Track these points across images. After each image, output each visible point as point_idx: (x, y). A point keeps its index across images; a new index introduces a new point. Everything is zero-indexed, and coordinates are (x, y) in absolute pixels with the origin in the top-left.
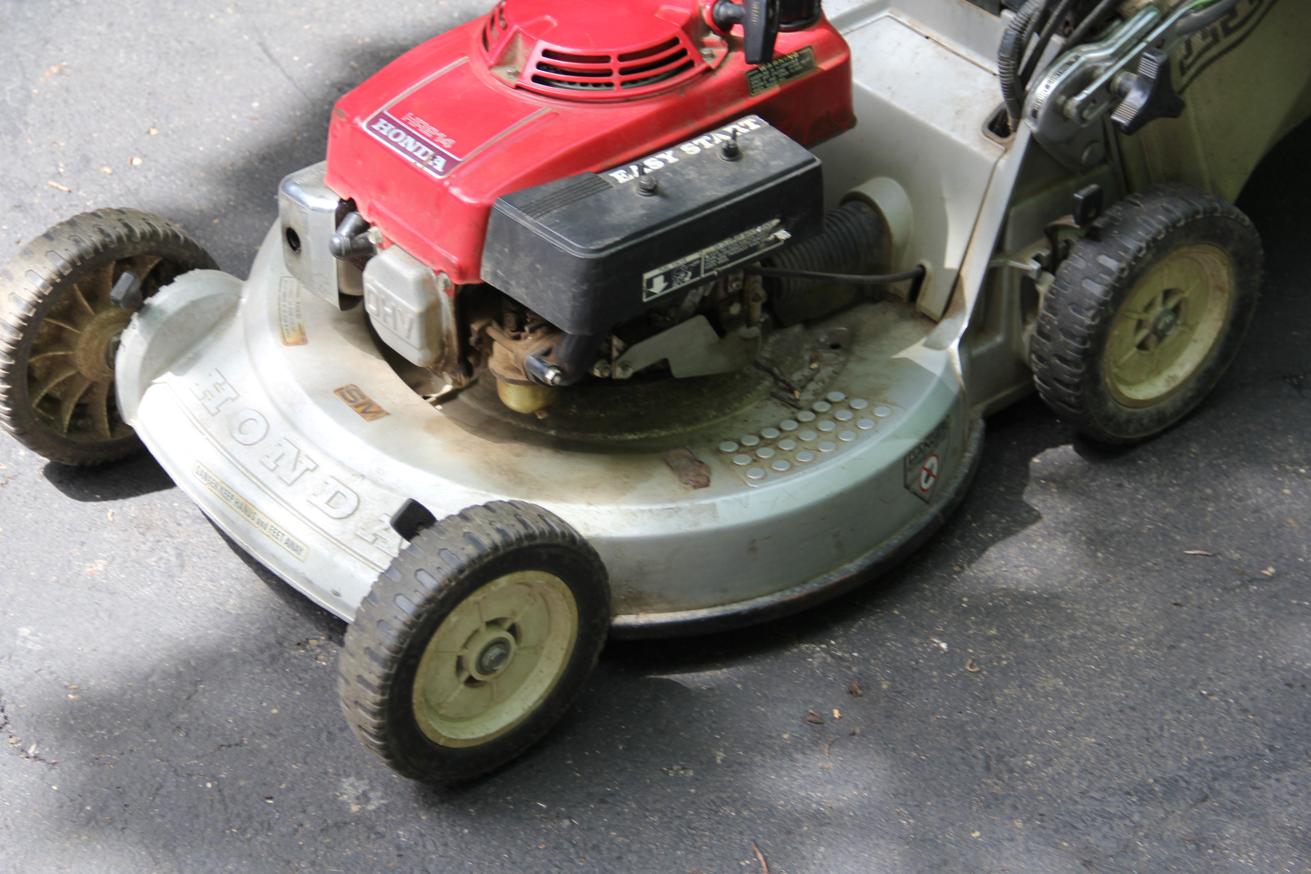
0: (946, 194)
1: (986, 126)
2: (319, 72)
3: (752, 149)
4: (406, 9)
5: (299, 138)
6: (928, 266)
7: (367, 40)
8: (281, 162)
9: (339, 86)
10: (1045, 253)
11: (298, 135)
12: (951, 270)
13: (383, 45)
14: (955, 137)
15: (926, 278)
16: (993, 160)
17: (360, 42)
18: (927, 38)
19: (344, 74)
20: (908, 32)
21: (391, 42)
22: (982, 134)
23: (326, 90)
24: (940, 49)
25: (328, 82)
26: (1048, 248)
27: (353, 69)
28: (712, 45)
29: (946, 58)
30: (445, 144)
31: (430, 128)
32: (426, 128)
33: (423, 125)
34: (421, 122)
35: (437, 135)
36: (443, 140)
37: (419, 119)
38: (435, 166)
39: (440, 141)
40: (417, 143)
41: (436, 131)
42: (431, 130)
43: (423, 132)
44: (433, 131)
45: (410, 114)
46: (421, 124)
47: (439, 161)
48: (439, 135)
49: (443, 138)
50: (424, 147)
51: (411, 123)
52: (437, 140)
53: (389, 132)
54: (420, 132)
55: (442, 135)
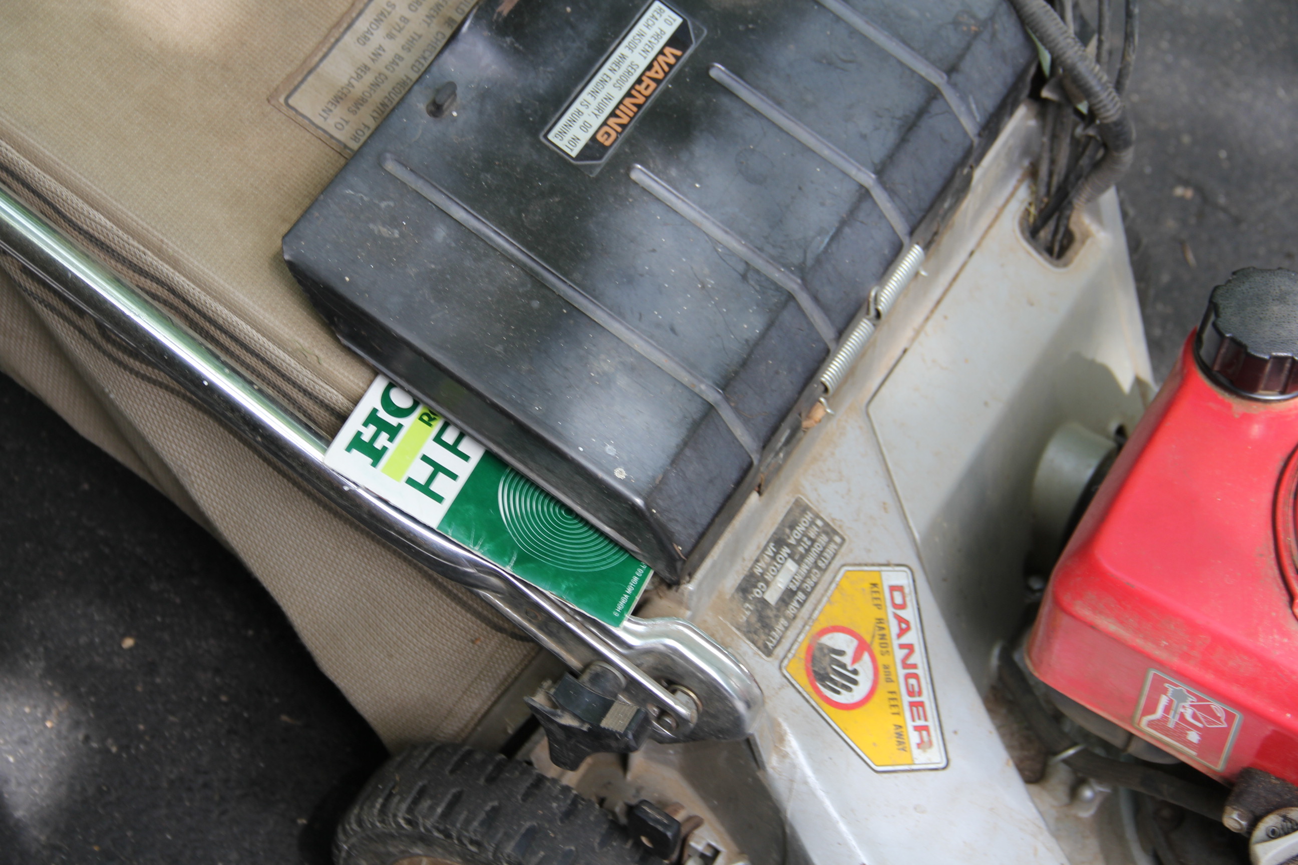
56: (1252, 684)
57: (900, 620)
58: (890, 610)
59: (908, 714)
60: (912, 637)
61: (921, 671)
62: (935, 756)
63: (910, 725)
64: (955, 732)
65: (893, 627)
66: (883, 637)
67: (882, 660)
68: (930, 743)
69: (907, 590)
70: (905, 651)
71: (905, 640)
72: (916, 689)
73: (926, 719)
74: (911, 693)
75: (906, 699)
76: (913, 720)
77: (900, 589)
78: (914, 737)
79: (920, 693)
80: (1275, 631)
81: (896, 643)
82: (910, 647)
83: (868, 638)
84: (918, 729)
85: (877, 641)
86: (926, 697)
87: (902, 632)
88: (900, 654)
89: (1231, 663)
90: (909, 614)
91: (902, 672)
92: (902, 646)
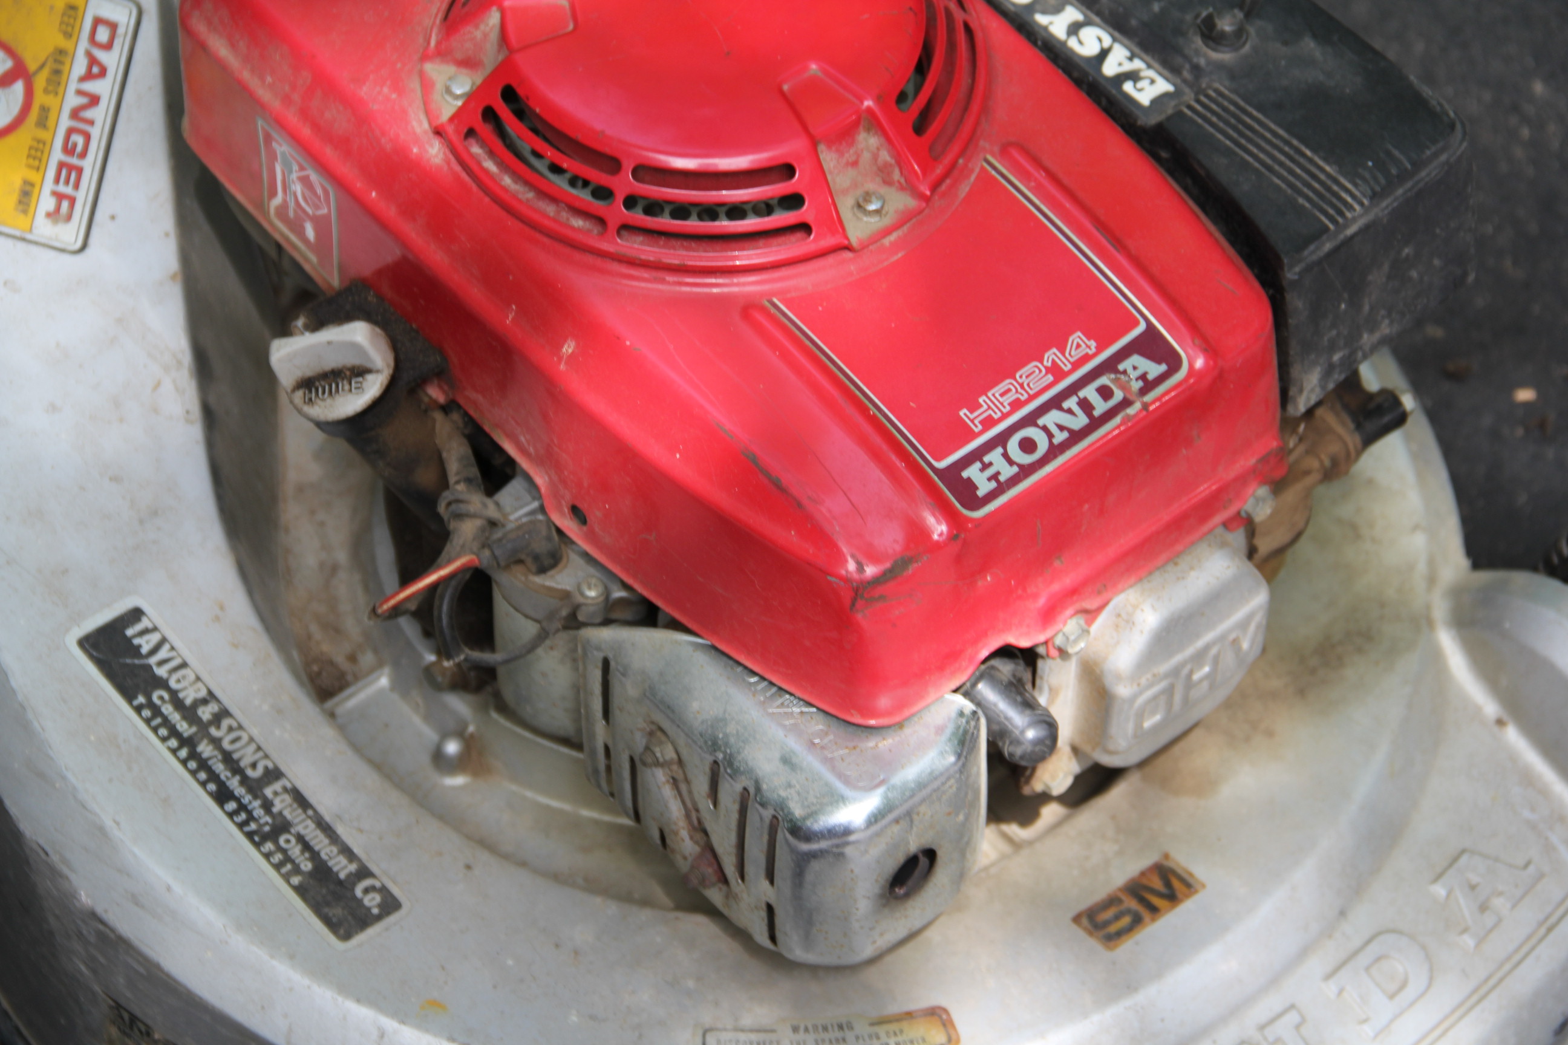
30: (1083, 350)
31: (1021, 377)
32: (1022, 386)
33: (1009, 390)
34: (997, 395)
35: (1049, 364)
36: (1067, 354)
37: (984, 398)
38: (1150, 377)
39: (1072, 360)
40: (1066, 405)
41: (1037, 367)
42: (1027, 377)
43: (1031, 392)
44: (1034, 372)
45: (965, 414)
46: (1002, 395)
47: (1135, 368)
48: (1048, 361)
49: (1063, 353)
50: (1082, 394)
51: (995, 413)
52: (1065, 365)
53: (1011, 462)
54: (1031, 398)
55: (1051, 355)
56: (343, 144)
57: (93, 61)
58: (84, 44)
59: (51, 173)
60: (103, 88)
61: (98, 133)
62: (69, 234)
63: (49, 185)
64: (113, 218)
65: (80, 66)
66: (57, 72)
67: (40, 98)
68: (69, 217)
69: (121, 31)
70: (83, 100)
71: (91, 87)
72: (79, 148)
73: (77, 186)
74: (69, 150)
75: (57, 155)
76: (57, 180)
77: (113, 27)
78: (47, 203)
79: (83, 155)
80: (388, 83)
81: (73, 86)
82: (94, 100)
83: (32, 66)
84: (60, 197)
85: (44, 74)
86: (90, 165)
87: (88, 76)
88: (73, 100)
89: (328, 115)
90: (112, 60)
91: (65, 122)
92: (80, 93)
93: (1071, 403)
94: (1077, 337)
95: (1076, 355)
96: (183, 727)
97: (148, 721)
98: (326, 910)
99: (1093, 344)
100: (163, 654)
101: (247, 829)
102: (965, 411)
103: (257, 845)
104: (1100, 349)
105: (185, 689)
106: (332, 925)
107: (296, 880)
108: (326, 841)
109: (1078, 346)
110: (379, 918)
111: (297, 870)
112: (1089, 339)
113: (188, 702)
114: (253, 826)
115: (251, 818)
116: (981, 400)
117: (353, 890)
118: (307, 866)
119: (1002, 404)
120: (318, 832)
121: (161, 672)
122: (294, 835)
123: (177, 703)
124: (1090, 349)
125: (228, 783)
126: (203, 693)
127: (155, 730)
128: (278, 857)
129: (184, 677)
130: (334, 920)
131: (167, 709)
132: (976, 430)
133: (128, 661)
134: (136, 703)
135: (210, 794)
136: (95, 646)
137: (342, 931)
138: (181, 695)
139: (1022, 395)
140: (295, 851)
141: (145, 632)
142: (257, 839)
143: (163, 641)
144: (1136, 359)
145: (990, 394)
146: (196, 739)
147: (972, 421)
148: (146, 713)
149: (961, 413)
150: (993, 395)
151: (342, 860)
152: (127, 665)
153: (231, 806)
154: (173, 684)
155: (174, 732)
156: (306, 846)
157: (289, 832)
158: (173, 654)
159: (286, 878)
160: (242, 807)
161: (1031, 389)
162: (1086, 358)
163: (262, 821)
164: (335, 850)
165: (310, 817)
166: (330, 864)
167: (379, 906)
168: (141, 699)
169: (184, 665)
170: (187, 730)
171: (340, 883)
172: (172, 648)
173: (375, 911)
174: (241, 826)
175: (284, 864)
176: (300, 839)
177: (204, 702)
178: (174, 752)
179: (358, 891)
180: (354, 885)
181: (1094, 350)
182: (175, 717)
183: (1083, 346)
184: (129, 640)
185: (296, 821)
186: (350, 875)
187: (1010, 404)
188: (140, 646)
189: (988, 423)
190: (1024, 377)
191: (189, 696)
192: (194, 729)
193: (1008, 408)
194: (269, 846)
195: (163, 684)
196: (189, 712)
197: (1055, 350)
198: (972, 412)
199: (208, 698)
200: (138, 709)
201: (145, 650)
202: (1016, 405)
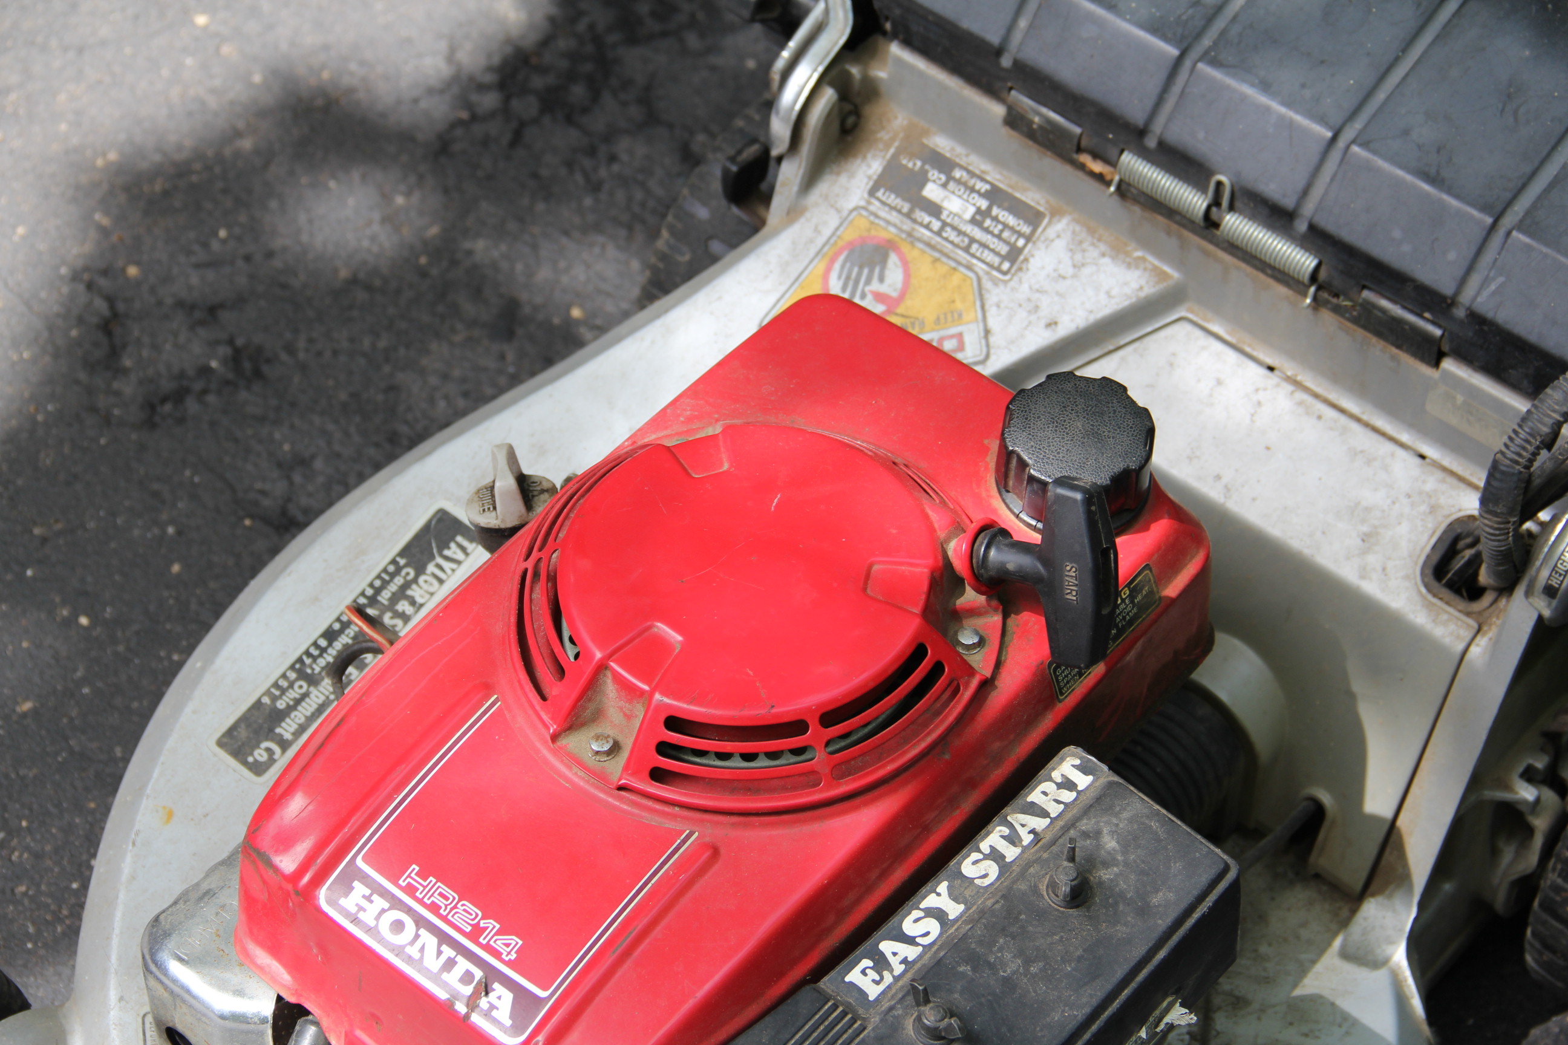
0: (1357, 686)
1: (1429, 571)
2: (42, 246)
3: (1106, 865)
4: (165, 72)
5: (40, 418)
6: (1326, 798)
7: (113, 156)
8: (20, 482)
9: (86, 276)
10: (1540, 763)
11: (37, 410)
12: (1375, 819)
13: (144, 165)
14: (1371, 588)
15: (1326, 824)
16: (1460, 647)
17: (100, 162)
18: (1271, 369)
19: (88, 247)
20: (1231, 356)
21: (157, 158)
22: (1423, 590)
23: (65, 290)
24: (1301, 396)
25: (64, 271)
26: (1543, 750)
27: (104, 231)
28: (973, 612)
29: (1319, 417)
30: (504, 951)
31: (463, 905)
32: (455, 907)
33: (447, 898)
34: (440, 890)
35: (482, 925)
36: (496, 937)
37: (434, 881)
38: (494, 1013)
39: (492, 943)
40: (444, 948)
41: (477, 915)
42: (465, 910)
43: (449, 917)
44: (471, 914)
45: (414, 869)
46: (441, 894)
47: (499, 998)
48: (484, 923)
49: (496, 934)
50: (460, 959)
51: (421, 893)
52: (484, 939)
53: (378, 918)
54: (444, 919)
55: (492, 924)
83: (901, 309)
93: (448, 952)
94: (516, 941)
95: (499, 944)
96: (385, 597)
97: (385, 570)
98: (243, 726)
99: (513, 956)
100: (447, 565)
101: (305, 658)
102: (417, 868)
103: (292, 667)
104: (509, 964)
105: (421, 587)
106: (231, 732)
107: (266, 700)
108: (308, 714)
109: (507, 945)
110: (245, 763)
111: (274, 699)
112: (516, 952)
113: (409, 592)
114: (308, 661)
115: (315, 659)
116: (431, 878)
117: (267, 739)
118: (281, 705)
119: (432, 895)
120: (315, 706)
121: (431, 568)
122: (308, 690)
123: (406, 585)
124: (507, 956)
125: (343, 636)
126: (419, 600)
127: (379, 577)
128: (284, 683)
129: (431, 584)
130: (235, 733)
131: (399, 581)
132: (401, 882)
133: (434, 545)
134: (398, 559)
135: (331, 626)
136: (440, 521)
137: (225, 740)
138: (414, 586)
139: (445, 910)
140: (293, 694)
141: (463, 549)
142: (298, 666)
143: (459, 562)
144: (508, 996)
145: (439, 884)
146: (378, 606)
147: (409, 876)
148: (391, 568)
149: (414, 866)
150: (439, 887)
151: (294, 727)
152: (430, 545)
153: (323, 643)
154: (421, 579)
155: (378, 591)
156: (298, 702)
157: (309, 686)
158: (449, 572)
159: (268, 693)
160: (323, 650)
161: (453, 916)
162: (497, 954)
163: (315, 666)
164: (302, 720)
165: (328, 697)
166: (288, 720)
167: (256, 761)
168: (402, 562)
169: (441, 581)
170: (383, 598)
171: (271, 730)
172: (453, 570)
173: (250, 759)
174: (307, 653)
175: (278, 688)
176: (305, 696)
177: (413, 602)
178: (363, 594)
179: (265, 744)
180: (272, 740)
181: (507, 959)
182: (393, 588)
183: (508, 950)
184: (453, 539)
185: (321, 689)
186: (281, 735)
187: (433, 902)
188: (449, 548)
189: (410, 890)
190: (464, 907)
191: (415, 592)
192: (386, 602)
193: (429, 902)
194: (292, 675)
195: (420, 570)
196: (401, 593)
197: (498, 926)
198: (417, 874)
199: (417, 605)
200: (394, 562)
201: (446, 552)
202: (434, 908)
